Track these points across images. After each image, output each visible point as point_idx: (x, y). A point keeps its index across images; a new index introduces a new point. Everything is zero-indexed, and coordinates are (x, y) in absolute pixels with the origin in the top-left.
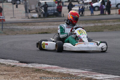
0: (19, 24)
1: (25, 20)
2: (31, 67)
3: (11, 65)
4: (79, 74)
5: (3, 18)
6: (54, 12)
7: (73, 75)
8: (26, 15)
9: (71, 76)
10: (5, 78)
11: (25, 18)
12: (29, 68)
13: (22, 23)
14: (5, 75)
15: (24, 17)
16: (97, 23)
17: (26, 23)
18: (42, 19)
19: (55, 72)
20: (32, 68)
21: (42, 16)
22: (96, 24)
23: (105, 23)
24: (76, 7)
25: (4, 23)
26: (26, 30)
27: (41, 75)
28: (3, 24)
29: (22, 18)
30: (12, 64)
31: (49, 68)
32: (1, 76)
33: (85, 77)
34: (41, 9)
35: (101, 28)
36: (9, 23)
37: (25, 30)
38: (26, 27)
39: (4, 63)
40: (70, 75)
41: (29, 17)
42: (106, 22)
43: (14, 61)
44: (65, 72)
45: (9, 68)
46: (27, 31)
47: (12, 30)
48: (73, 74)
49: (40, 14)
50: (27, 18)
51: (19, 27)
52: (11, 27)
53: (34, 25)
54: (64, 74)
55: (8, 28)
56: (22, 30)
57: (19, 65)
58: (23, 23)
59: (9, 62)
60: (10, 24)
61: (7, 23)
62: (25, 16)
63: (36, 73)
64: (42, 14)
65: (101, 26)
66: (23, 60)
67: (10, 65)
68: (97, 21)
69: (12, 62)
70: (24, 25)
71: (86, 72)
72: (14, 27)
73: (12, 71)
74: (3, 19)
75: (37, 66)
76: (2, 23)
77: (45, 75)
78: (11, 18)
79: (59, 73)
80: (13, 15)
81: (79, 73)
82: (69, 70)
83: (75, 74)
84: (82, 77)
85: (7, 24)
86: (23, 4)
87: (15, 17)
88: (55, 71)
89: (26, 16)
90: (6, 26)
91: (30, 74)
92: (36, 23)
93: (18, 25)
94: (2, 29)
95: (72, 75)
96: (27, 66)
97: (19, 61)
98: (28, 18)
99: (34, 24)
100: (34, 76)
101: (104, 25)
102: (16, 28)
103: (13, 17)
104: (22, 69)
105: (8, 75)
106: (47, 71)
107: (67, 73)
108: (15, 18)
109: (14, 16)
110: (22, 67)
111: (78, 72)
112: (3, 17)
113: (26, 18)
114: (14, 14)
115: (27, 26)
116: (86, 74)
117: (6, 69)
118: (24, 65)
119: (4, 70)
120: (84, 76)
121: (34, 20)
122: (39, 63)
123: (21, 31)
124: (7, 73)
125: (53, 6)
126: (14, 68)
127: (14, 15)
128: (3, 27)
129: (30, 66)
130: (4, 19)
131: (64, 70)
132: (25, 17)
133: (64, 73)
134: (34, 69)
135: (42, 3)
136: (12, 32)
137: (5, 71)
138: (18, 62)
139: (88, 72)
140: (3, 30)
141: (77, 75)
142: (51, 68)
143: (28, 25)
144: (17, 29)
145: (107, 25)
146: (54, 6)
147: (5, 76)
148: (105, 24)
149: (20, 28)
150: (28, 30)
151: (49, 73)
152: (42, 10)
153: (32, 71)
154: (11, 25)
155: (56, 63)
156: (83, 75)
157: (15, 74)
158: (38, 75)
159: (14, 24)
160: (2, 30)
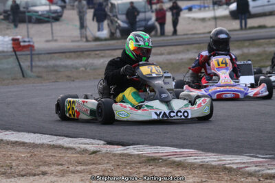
0: (68, 55)
1: (79, 46)
2: (136, 152)
3: (87, 150)
4: (246, 165)
5: (29, 42)
6: (146, 24)
7: (234, 169)
8: (81, 34)
9: (230, 170)
10: (82, 180)
11: (78, 41)
12: (130, 155)
13: (74, 52)
14: (81, 172)
15: (77, 39)
16: (247, 47)
17: (82, 52)
18: (119, 41)
19: (192, 164)
20: (138, 155)
21: (118, 34)
22: (246, 51)
23: (265, 46)
24: (195, 12)
25: (34, 54)
26: (86, 69)
27: (163, 171)
28: (34, 56)
29: (72, 41)
30: (91, 148)
31: (175, 154)
32: (73, 175)
33: (261, 173)
34: (116, 19)
35: (258, 58)
36: (44, 54)
37: (83, 69)
38: (86, 61)
39: (71, 145)
40: (226, 168)
41: (89, 39)
42: (268, 44)
43: (93, 141)
44: (214, 163)
45: (86, 158)
46: (88, 70)
47: (55, 69)
48: (234, 166)
49: (113, 31)
50: (85, 40)
51: (69, 62)
52: (52, 63)
53: (102, 57)
54: (214, 167)
55: (44, 64)
56: (77, 68)
57: (105, 149)
58: (77, 52)
59: (82, 143)
60: (47, 55)
61: (41, 54)
62: (79, 35)
63: (150, 167)
64: (118, 31)
65: (259, 55)
66: (114, 139)
67: (85, 151)
68: (247, 44)
69: (88, 144)
70: (79, 56)
71: (261, 162)
72: (58, 63)
73: (93, 164)
74: (29, 46)
75: (149, 151)
76: (32, 55)
77: (170, 170)
78: (47, 41)
79: (202, 166)
80: (52, 33)
81: (248, 164)
82: (223, 157)
83: (238, 166)
84: (256, 172)
85: (41, 56)
86: (73, 9)
87: (55, 38)
88: (191, 160)
89: (81, 37)
90: (39, 61)
91: (137, 169)
92: (107, 52)
93: (66, 57)
94: (30, 68)
95: (231, 168)
96: (125, 152)
97: (105, 141)
98: (87, 41)
99: (102, 55)
100: (145, 172)
101: (265, 51)
102: (63, 63)
103: (51, 38)
104: (116, 158)
105: (87, 172)
106: (174, 162)
107: (219, 165)
108: (56, 40)
109: (53, 37)
110: (115, 155)
111: (244, 163)
112: (30, 39)
113: (81, 40)
114: (54, 32)
115: (85, 58)
116: (263, 166)
117: (81, 160)
118: (119, 150)
119: (76, 162)
120: (259, 171)
121: (101, 45)
122: (152, 144)
123: (73, 70)
124: (84, 167)
125: (143, 10)
126: (98, 157)
127: (54, 35)
128: (33, 64)
129: (131, 150)
130: (31, 43)
131: (212, 159)
132: (79, 39)
133: (212, 165)
134: (142, 157)
135: (118, 4)
136: (54, 73)
137: (79, 163)
138: (102, 142)
139: (266, 162)
140: (34, 69)
141: (241, 168)
142: (181, 154)
143: (88, 56)
144: (66, 67)
145: (270, 52)
146: (145, 12)
147: (82, 175)
148: (266, 49)
149: (72, 65)
150: (91, 69)
151: (179, 165)
152: (117, 22)
153: (140, 163)
154: (51, 59)
155: (188, 143)
156: (257, 169)
157: (104, 171)
158: (154, 171)
159: (56, 55)
160: (32, 71)
